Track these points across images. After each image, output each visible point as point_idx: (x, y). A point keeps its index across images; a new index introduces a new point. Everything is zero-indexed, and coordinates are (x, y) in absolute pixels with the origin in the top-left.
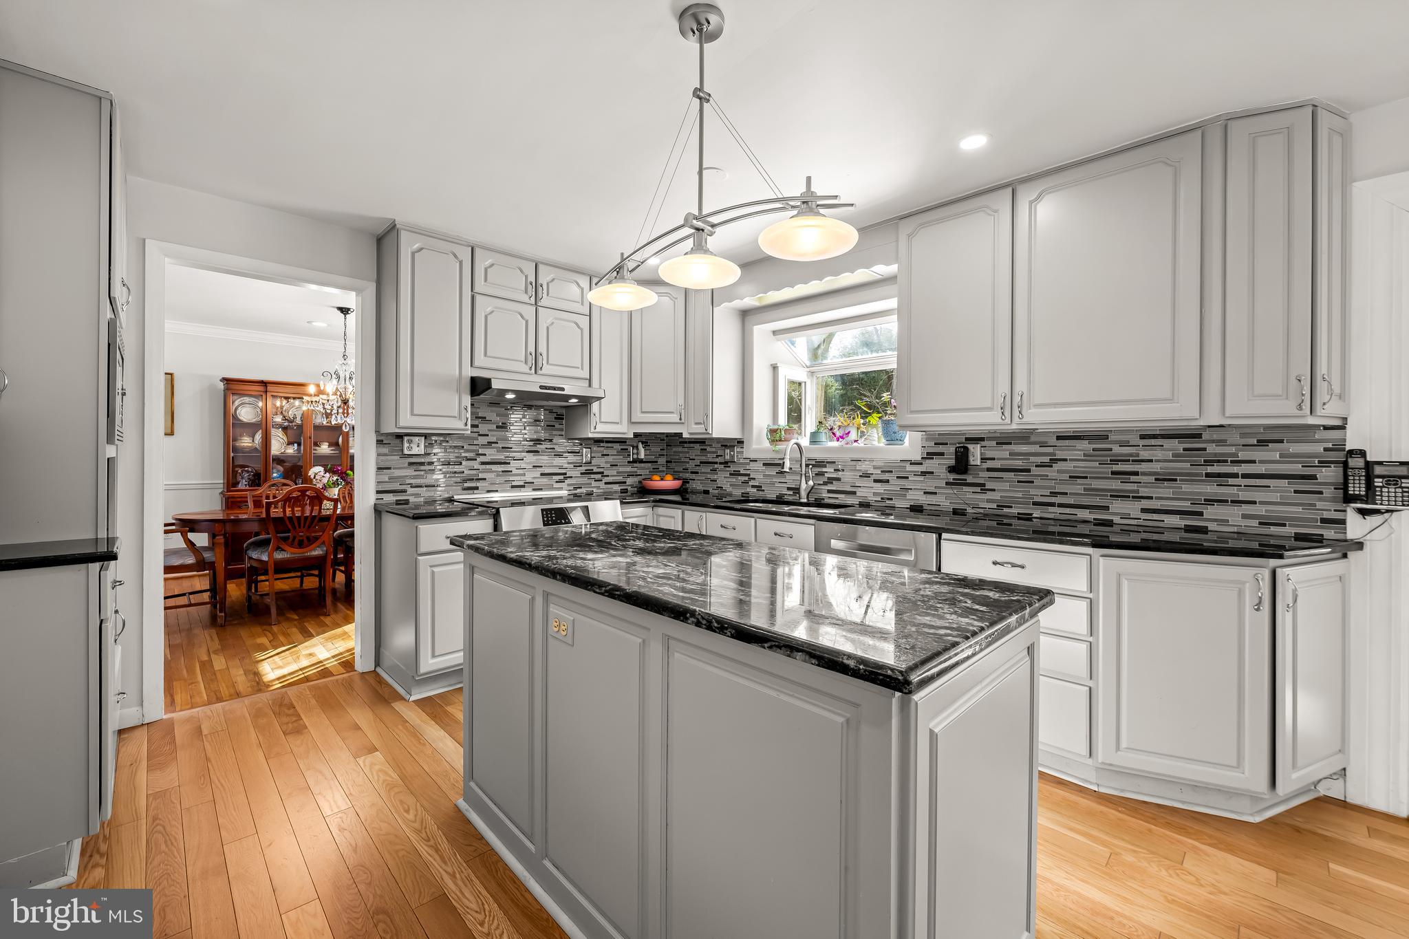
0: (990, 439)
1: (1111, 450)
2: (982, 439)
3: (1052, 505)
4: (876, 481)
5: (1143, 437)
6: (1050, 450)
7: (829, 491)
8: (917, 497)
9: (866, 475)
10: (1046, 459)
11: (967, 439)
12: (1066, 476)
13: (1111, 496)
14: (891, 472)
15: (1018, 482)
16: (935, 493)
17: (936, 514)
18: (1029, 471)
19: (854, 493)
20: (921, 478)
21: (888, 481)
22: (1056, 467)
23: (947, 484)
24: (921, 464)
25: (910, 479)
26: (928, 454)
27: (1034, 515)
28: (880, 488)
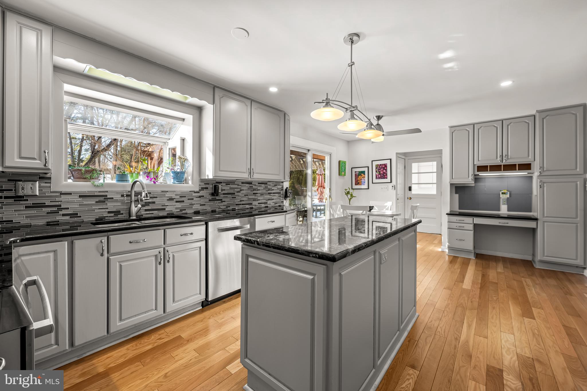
0: (224, 182)
1: (253, 187)
2: (221, 183)
3: (240, 204)
4: (177, 202)
5: (259, 183)
6: (240, 187)
7: (146, 210)
8: (197, 207)
9: (171, 199)
10: (239, 190)
11: (217, 182)
12: (243, 195)
13: (253, 200)
14: (185, 197)
15: (232, 198)
16: (205, 205)
17: (205, 213)
18: (234, 194)
19: (165, 209)
20: (199, 199)
21: (183, 201)
22: (242, 192)
23: (210, 200)
24: (199, 192)
25: (194, 199)
26: (202, 188)
27: (236, 209)
28: (179, 205)
